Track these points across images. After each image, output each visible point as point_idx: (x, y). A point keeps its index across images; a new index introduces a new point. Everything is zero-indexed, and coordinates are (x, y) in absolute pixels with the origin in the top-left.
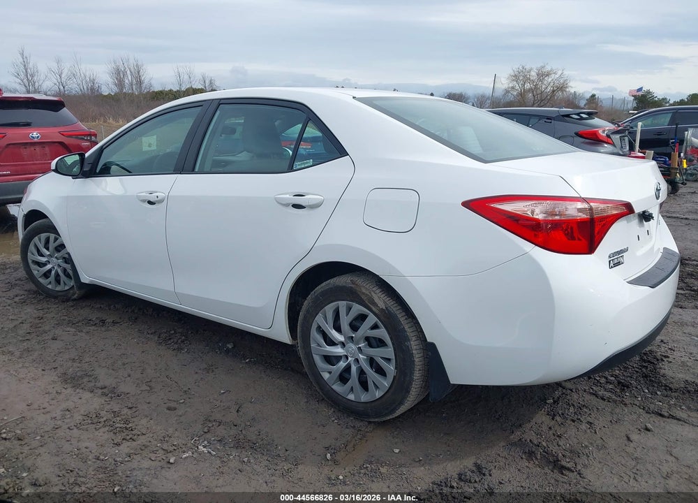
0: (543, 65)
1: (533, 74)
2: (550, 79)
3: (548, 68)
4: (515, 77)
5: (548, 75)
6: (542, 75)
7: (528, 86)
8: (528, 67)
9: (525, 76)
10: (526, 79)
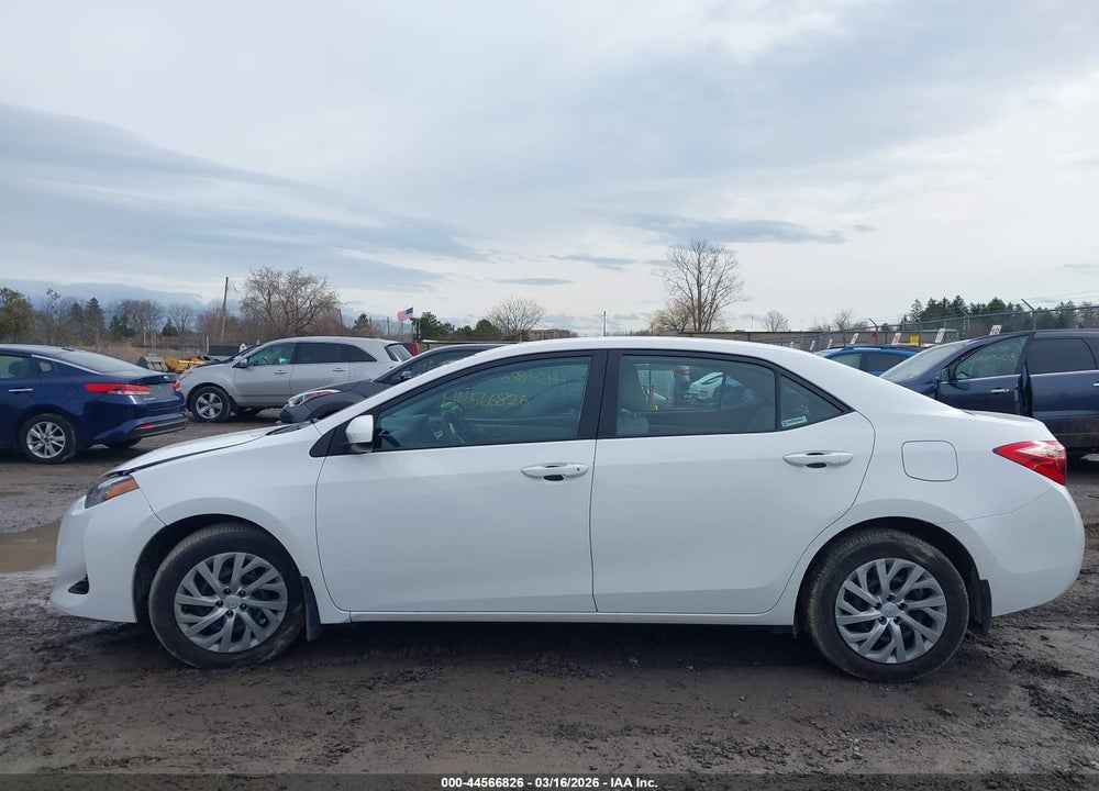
0: (295, 269)
1: (283, 280)
2: (309, 290)
3: (304, 274)
4: (258, 285)
5: (306, 282)
6: (298, 282)
7: (275, 298)
8: (275, 270)
9: (271, 284)
10: (274, 288)
